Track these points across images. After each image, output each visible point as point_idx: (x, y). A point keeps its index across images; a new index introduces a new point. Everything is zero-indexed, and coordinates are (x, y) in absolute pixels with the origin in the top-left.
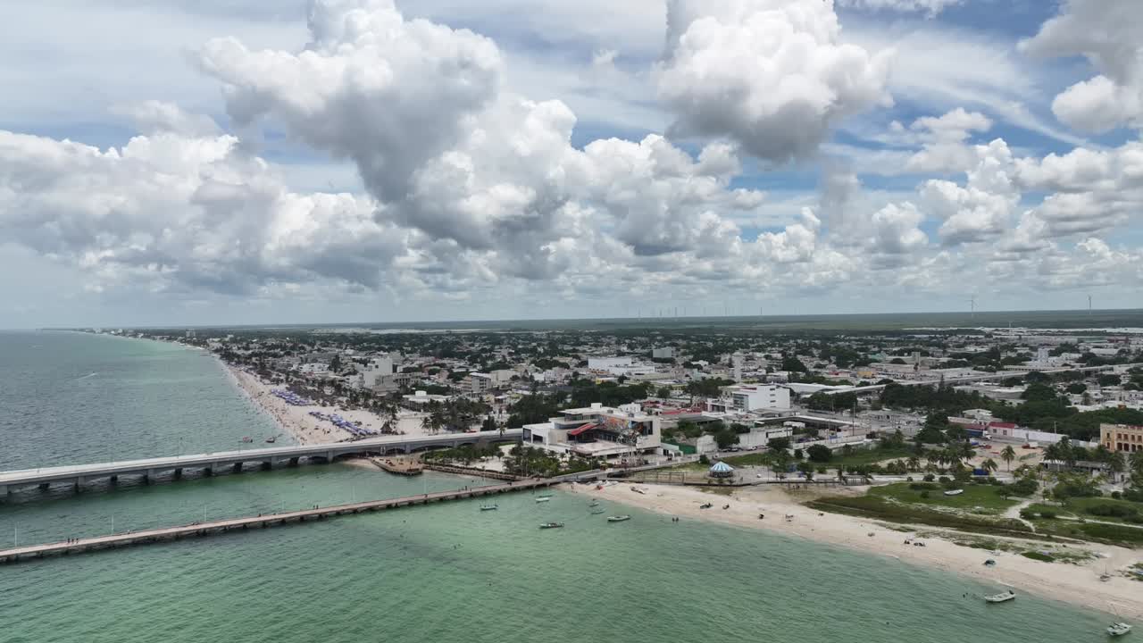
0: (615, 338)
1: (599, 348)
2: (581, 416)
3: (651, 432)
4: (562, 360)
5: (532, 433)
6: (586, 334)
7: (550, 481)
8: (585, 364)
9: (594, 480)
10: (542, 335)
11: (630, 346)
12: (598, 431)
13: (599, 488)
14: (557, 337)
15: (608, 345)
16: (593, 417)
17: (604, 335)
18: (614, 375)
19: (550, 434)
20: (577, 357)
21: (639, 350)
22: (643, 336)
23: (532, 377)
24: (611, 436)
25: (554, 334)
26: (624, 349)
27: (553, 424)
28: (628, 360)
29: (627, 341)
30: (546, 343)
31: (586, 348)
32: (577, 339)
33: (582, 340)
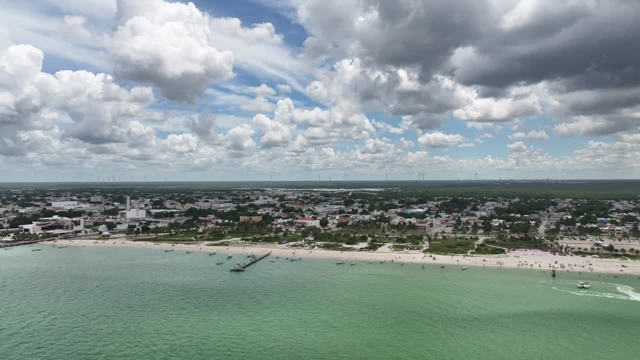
0: (70, 193)
1: (59, 198)
2: (48, 220)
3: (79, 225)
4: (35, 203)
5: (24, 228)
6: (51, 191)
7: (34, 241)
8: (50, 205)
9: (54, 240)
10: (18, 192)
11: (79, 197)
12: (57, 226)
13: (56, 242)
14: (30, 192)
15: (65, 196)
16: (54, 220)
17: (63, 191)
18: (66, 209)
19: (33, 228)
20: (45, 202)
21: (83, 199)
22: (88, 192)
23: (17, 211)
24: (61, 227)
25: (27, 191)
26: (75, 198)
27: (34, 225)
28: (76, 203)
29: (78, 195)
30: (22, 196)
31: (50, 198)
32: (45, 194)
33: (47, 194)
